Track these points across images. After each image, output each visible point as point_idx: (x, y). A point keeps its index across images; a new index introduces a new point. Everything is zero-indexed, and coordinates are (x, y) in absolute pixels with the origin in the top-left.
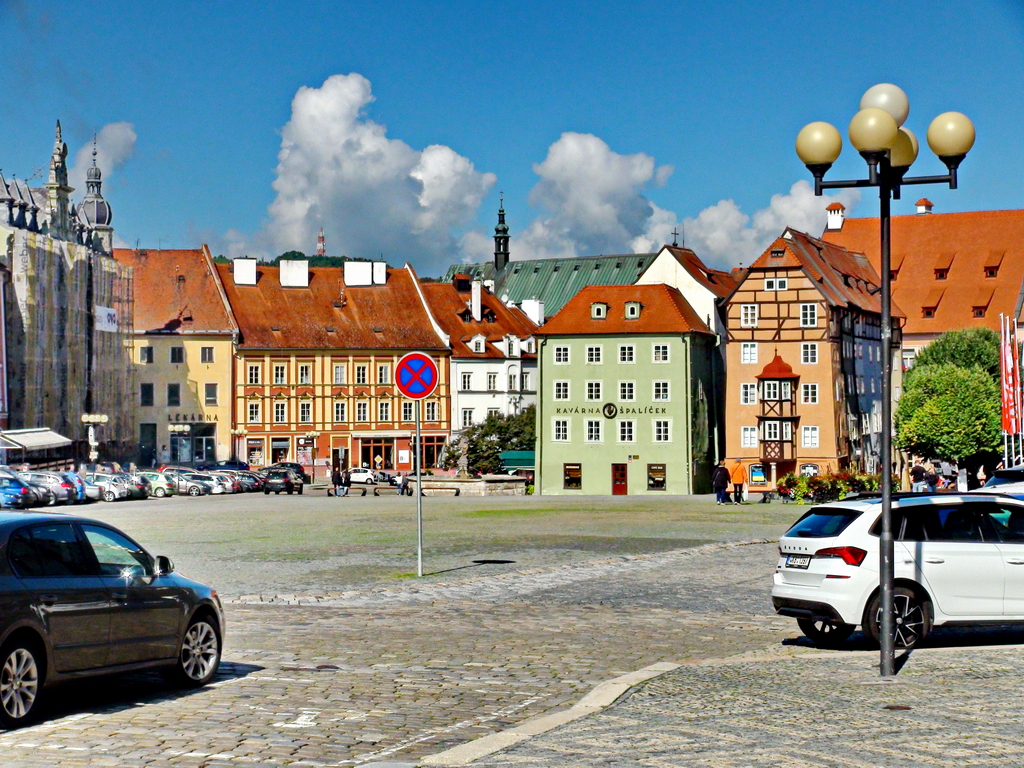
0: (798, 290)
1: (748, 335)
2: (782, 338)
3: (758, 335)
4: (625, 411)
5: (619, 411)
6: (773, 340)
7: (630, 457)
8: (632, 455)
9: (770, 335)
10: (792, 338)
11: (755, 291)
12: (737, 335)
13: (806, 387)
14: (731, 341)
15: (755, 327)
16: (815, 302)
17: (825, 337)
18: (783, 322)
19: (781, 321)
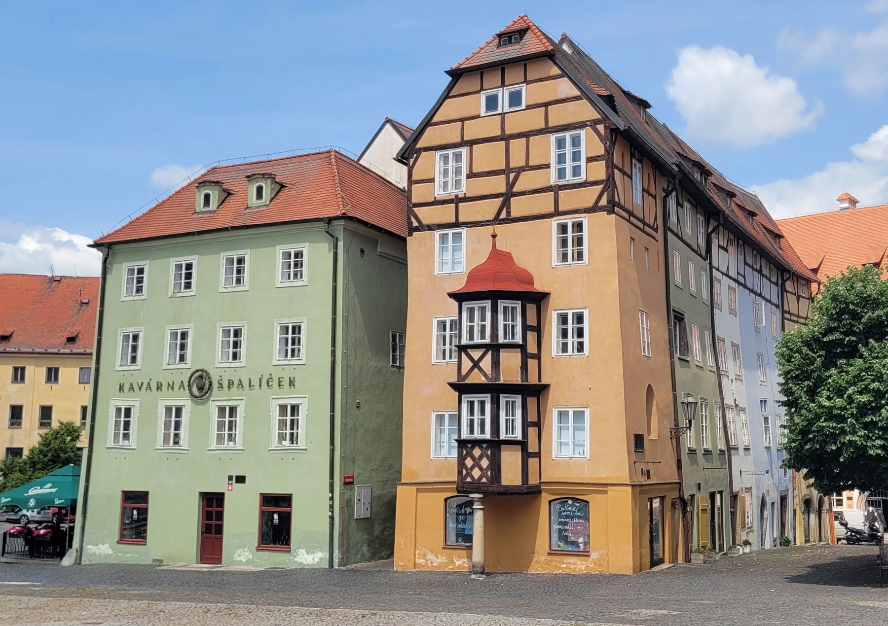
0: (546, 105)
1: (446, 214)
2: (514, 214)
3: (468, 212)
4: (225, 384)
5: (215, 385)
6: (497, 220)
7: (230, 478)
8: (235, 474)
9: (489, 208)
10: (535, 212)
11: (462, 120)
12: (426, 215)
13: (564, 319)
14: (417, 229)
15: (461, 195)
16: (582, 125)
17: (604, 201)
18: (516, 178)
19: (512, 176)
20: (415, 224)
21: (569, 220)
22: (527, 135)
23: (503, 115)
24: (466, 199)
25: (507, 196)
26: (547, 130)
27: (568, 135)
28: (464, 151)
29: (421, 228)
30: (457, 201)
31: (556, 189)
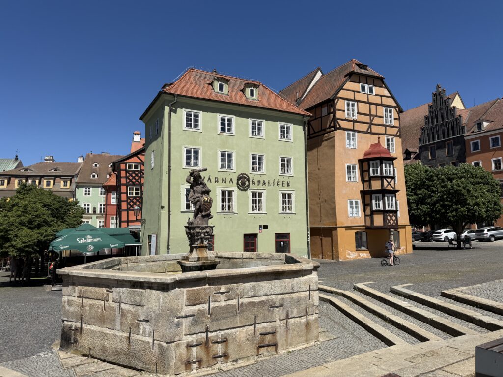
0: (381, 96)
1: (350, 125)
2: (373, 131)
4: (256, 182)
5: (251, 183)
6: (367, 132)
7: (260, 226)
8: (262, 224)
9: (366, 127)
10: (379, 132)
11: (354, 92)
12: (343, 124)
14: (339, 129)
15: (355, 120)
16: (392, 107)
17: (398, 134)
18: (373, 119)
19: (372, 117)
20: (338, 126)
21: (390, 137)
22: (376, 104)
23: (368, 94)
24: (357, 121)
25: (371, 124)
26: (382, 105)
27: (388, 109)
28: (356, 103)
29: (341, 128)
30: (354, 121)
31: (386, 126)
